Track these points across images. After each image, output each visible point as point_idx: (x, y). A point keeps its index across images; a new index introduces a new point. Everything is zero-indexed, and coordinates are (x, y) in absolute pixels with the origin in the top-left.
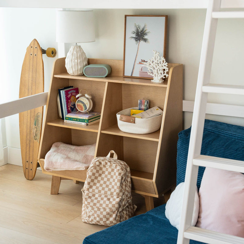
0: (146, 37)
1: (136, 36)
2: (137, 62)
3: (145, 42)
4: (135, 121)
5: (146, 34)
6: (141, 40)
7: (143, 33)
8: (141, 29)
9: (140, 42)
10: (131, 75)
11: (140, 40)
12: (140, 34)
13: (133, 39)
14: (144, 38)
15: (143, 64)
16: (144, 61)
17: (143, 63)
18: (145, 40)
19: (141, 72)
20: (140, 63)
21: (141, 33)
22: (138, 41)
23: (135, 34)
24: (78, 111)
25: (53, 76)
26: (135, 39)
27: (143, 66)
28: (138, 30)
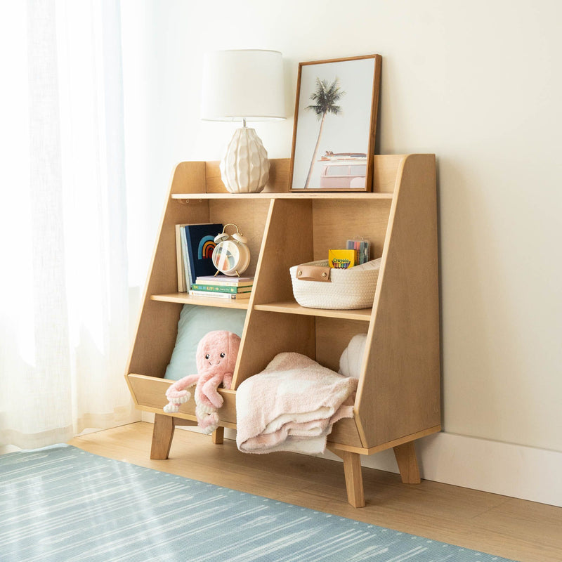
0: (336, 103)
1: (319, 103)
2: (318, 157)
3: (336, 113)
5: (337, 97)
6: (327, 111)
7: (333, 95)
8: (328, 88)
9: (325, 115)
10: (306, 185)
11: (324, 111)
12: (326, 98)
13: (313, 109)
14: (333, 105)
15: (329, 160)
16: (332, 154)
17: (329, 158)
18: (335, 110)
19: (324, 177)
20: (324, 159)
21: (328, 97)
22: (322, 113)
23: (316, 99)
24: (217, 272)
25: (170, 196)
26: (317, 110)
27: (329, 164)
28: (322, 90)
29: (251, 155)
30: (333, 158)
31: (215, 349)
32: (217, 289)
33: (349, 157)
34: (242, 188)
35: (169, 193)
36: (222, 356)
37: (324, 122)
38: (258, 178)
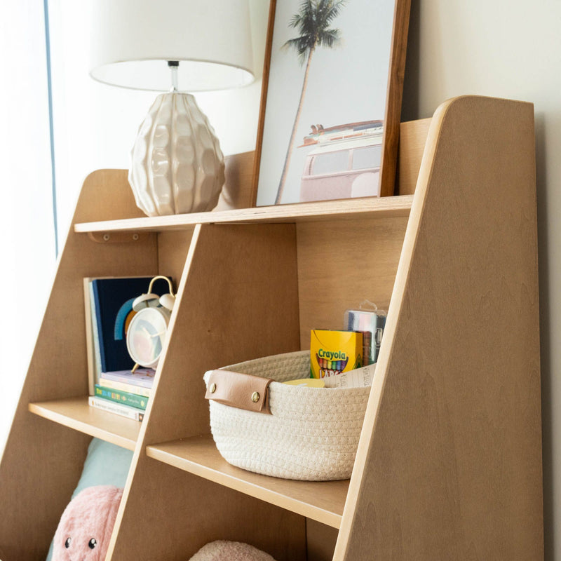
0: (332, 24)
1: (303, 31)
3: (330, 44)
4: (273, 403)
5: (332, 12)
6: (316, 43)
7: (326, 9)
9: (313, 53)
11: (312, 44)
12: (314, 19)
13: (293, 44)
14: (326, 29)
15: (316, 143)
16: (321, 129)
17: (315, 138)
18: (330, 38)
19: (306, 180)
20: (308, 142)
21: (318, 15)
22: (308, 49)
23: (300, 24)
24: (135, 367)
25: (72, 228)
26: (300, 46)
27: (315, 150)
28: (309, 4)
29: (175, 140)
30: (322, 138)
31: (82, 530)
32: (124, 398)
33: (350, 132)
34: (162, 206)
35: (71, 222)
36: (91, 546)
37: (310, 68)
38: (190, 186)
